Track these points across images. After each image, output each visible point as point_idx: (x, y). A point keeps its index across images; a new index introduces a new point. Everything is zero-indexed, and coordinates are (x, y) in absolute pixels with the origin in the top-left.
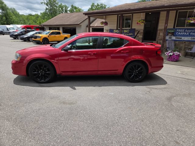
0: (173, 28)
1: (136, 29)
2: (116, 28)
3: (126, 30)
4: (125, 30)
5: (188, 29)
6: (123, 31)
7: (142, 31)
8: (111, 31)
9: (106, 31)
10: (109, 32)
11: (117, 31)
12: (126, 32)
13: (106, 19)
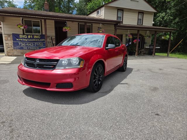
1: (48, 35)
2: (22, 33)
3: (36, 35)
4: (35, 35)
6: (33, 37)
7: (54, 37)
8: (15, 36)
9: (7, 36)
10: (13, 37)
11: (25, 36)
12: (37, 37)
13: (5, 21)
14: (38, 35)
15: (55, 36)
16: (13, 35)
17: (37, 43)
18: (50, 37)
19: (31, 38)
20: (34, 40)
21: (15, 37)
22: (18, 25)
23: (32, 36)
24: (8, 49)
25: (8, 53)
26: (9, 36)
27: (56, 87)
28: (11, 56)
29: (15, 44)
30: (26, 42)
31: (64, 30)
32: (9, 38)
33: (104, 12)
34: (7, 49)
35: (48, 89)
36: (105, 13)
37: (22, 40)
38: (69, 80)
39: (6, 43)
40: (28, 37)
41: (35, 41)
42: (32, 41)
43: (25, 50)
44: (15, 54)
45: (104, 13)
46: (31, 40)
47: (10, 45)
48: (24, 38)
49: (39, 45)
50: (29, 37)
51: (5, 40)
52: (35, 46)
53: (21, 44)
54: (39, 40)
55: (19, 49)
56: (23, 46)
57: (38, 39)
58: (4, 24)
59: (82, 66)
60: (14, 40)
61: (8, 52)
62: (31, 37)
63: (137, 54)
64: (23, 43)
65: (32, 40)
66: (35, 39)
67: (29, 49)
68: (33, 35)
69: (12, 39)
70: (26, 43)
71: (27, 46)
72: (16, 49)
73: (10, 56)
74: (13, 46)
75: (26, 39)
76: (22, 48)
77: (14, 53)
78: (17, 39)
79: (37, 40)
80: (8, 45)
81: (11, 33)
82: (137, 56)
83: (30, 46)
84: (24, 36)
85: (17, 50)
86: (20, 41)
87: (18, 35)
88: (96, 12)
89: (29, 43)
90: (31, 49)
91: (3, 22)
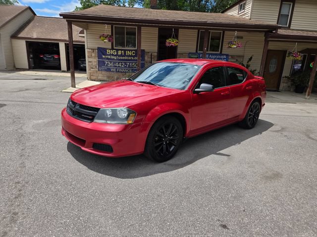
0: (195, 51)
1: (146, 51)
2: (110, 47)
3: (129, 50)
4: (127, 50)
5: (212, 54)
6: (125, 53)
7: (156, 54)
8: (101, 51)
9: (90, 50)
10: (98, 52)
11: (114, 52)
12: (130, 54)
13: (89, 28)
14: (132, 51)
15: (157, 51)
16: (99, 49)
17: (130, 63)
18: (150, 53)
19: (121, 55)
20: (126, 58)
21: (101, 53)
22: (100, 37)
23: (123, 51)
24: (92, 69)
25: (91, 76)
26: (93, 51)
27: (93, 147)
28: (95, 81)
29: (101, 64)
30: (115, 60)
31: (167, 45)
32: (93, 55)
33: (250, 6)
34: (90, 70)
35: (83, 148)
36: (252, 9)
37: (109, 57)
38: (107, 141)
39: (89, 62)
40: (117, 53)
41: (127, 60)
42: (122, 60)
43: (112, 73)
44: (100, 78)
45: (250, 8)
46: (121, 58)
47: (94, 64)
48: (113, 55)
49: (132, 66)
50: (120, 53)
51: (89, 57)
52: (126, 67)
53: (107, 64)
54: (133, 58)
55: (106, 70)
56: (110, 66)
57: (132, 56)
58: (88, 32)
59: (130, 122)
60: (99, 57)
61: (91, 74)
62: (122, 53)
63: (309, 93)
64: (111, 62)
65: (123, 58)
66: (127, 56)
67: (119, 72)
68: (125, 51)
69: (97, 55)
70: (114, 63)
71: (116, 66)
72: (101, 71)
73: (92, 80)
74: (97, 66)
75: (115, 55)
76: (109, 70)
77: (98, 76)
78: (104, 57)
79: (130, 58)
80: (91, 63)
81: (96, 46)
82: (308, 95)
83: (119, 67)
84: (112, 52)
85: (103, 72)
86: (108, 59)
87: (105, 50)
88: (238, 6)
89: (119, 63)
90: (121, 72)
91: (86, 29)
